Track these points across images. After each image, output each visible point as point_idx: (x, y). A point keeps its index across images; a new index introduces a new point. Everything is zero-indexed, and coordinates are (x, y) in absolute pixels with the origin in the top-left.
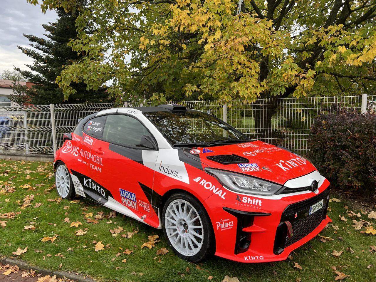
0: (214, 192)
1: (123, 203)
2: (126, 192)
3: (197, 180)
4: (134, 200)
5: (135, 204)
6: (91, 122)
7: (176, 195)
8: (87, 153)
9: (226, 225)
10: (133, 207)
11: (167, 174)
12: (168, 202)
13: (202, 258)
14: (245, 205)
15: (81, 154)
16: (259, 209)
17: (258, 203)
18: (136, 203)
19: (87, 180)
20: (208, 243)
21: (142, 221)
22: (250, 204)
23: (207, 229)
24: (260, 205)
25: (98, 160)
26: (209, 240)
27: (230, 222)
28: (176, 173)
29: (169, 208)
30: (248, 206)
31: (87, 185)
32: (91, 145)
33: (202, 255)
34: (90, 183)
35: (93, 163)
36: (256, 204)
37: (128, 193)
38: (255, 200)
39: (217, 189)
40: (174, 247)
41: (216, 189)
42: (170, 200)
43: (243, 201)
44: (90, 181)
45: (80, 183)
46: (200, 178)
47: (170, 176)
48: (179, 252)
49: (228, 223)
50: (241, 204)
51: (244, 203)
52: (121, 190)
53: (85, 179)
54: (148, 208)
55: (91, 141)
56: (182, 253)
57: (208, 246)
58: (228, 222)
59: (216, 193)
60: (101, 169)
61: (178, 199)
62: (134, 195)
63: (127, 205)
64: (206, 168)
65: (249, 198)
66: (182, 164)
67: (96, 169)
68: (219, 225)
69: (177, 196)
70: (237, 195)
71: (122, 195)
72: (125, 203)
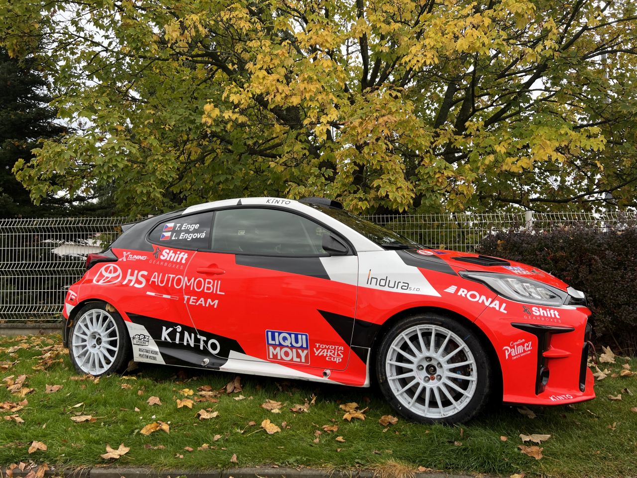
0: (487, 304)
1: (271, 356)
2: (282, 335)
3: (452, 289)
4: (301, 347)
5: (303, 354)
6: (170, 225)
7: (412, 319)
8: (173, 279)
9: (520, 349)
10: (298, 360)
11: (386, 289)
12: (393, 333)
13: (474, 413)
14: (538, 318)
15: (154, 282)
16: (558, 322)
17: (555, 314)
18: (306, 352)
19: (170, 329)
20: (488, 384)
21: (325, 380)
22: (544, 316)
23: (483, 363)
24: (558, 317)
25: (210, 286)
26: (488, 380)
27: (526, 344)
28: (407, 285)
29: (396, 343)
30: (543, 319)
31: (169, 340)
32: (183, 261)
33: (475, 409)
34: (178, 335)
35: (194, 293)
36: (553, 316)
37: (290, 334)
38: (550, 311)
39: (490, 300)
40: (411, 409)
41: (487, 300)
42: (396, 330)
43: (534, 313)
44: (179, 329)
45: (151, 337)
46: (456, 287)
47: (395, 290)
48: (423, 415)
49: (524, 346)
50: (532, 318)
51: (536, 316)
52: (270, 334)
53: (164, 328)
54: (338, 355)
55: (181, 256)
56: (427, 416)
57: (486, 390)
58: (523, 344)
59: (491, 306)
60: (216, 302)
61: (416, 325)
62: (304, 337)
63: (282, 359)
64: (461, 273)
65: (541, 309)
66: (415, 270)
67: (203, 303)
68: (508, 351)
69: (414, 321)
70: (523, 306)
71: (271, 342)
72: (275, 356)
